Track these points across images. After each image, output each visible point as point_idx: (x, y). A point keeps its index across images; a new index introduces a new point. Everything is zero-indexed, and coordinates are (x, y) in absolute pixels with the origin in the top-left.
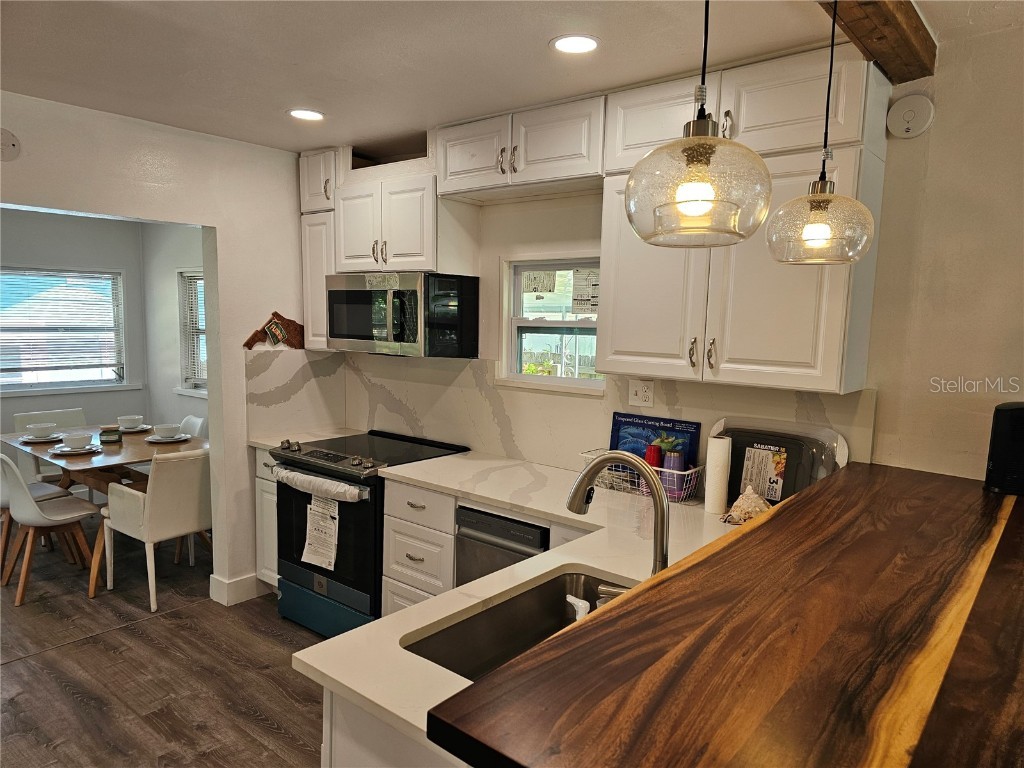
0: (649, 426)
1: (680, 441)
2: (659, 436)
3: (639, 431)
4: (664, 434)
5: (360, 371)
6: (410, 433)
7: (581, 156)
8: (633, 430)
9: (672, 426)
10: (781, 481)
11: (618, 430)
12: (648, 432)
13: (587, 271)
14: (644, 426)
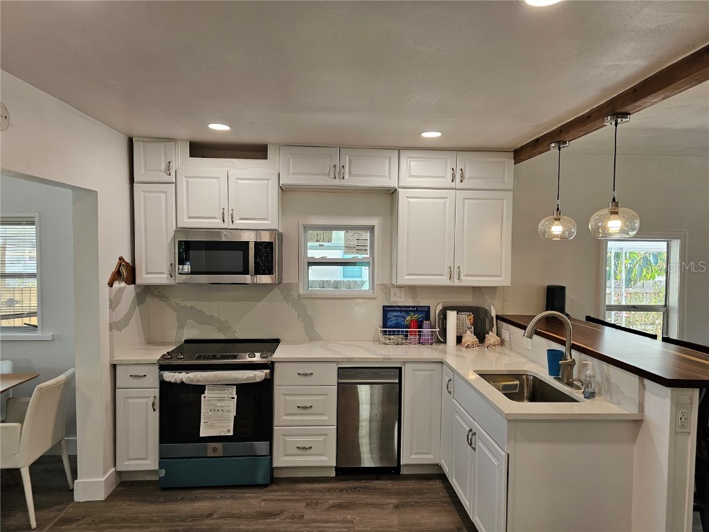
0: (403, 311)
1: (420, 316)
2: (409, 315)
3: (398, 314)
4: (412, 314)
5: (167, 298)
6: (223, 337)
7: (385, 176)
8: (395, 314)
9: (417, 309)
10: (473, 327)
11: (386, 315)
12: (403, 314)
13: (353, 232)
14: (401, 311)
